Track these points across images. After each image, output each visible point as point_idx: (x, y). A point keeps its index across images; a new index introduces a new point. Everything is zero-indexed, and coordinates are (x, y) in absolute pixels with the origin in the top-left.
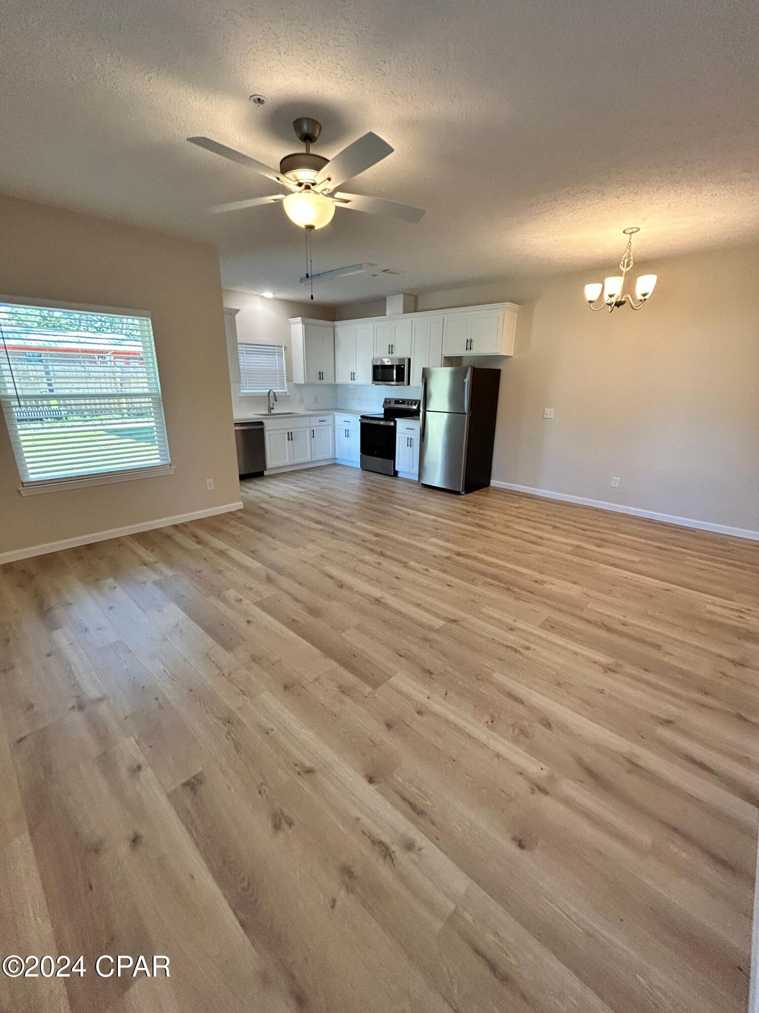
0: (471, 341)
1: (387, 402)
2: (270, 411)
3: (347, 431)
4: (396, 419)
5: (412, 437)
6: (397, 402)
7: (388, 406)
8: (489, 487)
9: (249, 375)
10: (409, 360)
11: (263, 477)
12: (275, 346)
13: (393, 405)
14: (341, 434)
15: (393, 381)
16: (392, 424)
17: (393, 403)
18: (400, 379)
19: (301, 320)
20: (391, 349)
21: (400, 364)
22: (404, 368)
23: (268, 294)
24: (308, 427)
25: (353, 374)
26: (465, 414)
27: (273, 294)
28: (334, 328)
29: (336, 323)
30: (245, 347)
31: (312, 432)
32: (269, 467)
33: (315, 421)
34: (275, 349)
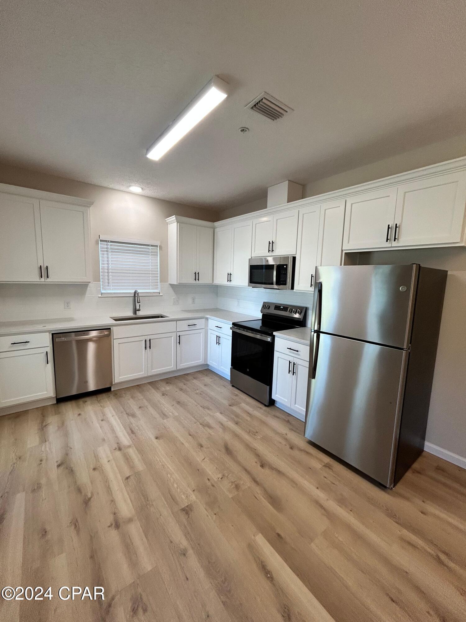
0: (396, 227)
1: (266, 306)
2: (135, 313)
3: (218, 337)
4: (274, 333)
5: (296, 361)
6: (277, 307)
7: (267, 311)
8: (424, 454)
9: (114, 274)
10: (294, 259)
11: (109, 393)
12: (148, 245)
13: (272, 311)
14: (212, 339)
15: (272, 284)
16: (269, 339)
17: (272, 308)
18: (281, 281)
19: (175, 218)
20: (271, 246)
21: (282, 263)
22: (286, 269)
23: (136, 189)
24: (175, 332)
25: (230, 275)
26: (402, 349)
27: (142, 189)
28: (214, 228)
29: (216, 224)
30: (111, 245)
31: (178, 338)
32: (116, 382)
33: (183, 325)
34: (149, 248)
